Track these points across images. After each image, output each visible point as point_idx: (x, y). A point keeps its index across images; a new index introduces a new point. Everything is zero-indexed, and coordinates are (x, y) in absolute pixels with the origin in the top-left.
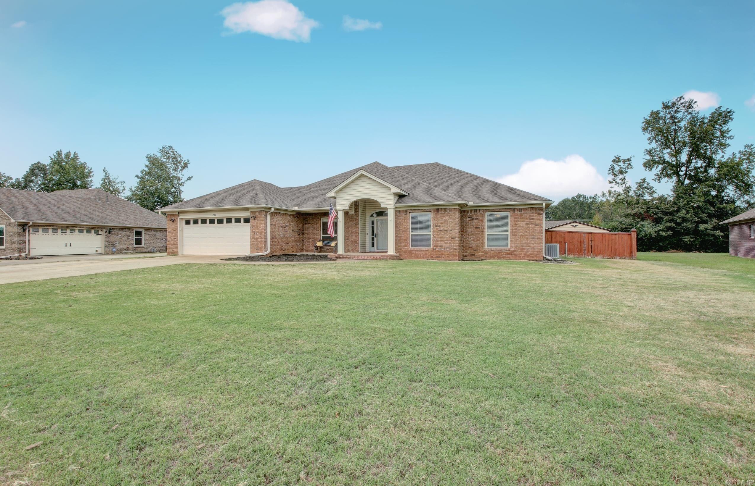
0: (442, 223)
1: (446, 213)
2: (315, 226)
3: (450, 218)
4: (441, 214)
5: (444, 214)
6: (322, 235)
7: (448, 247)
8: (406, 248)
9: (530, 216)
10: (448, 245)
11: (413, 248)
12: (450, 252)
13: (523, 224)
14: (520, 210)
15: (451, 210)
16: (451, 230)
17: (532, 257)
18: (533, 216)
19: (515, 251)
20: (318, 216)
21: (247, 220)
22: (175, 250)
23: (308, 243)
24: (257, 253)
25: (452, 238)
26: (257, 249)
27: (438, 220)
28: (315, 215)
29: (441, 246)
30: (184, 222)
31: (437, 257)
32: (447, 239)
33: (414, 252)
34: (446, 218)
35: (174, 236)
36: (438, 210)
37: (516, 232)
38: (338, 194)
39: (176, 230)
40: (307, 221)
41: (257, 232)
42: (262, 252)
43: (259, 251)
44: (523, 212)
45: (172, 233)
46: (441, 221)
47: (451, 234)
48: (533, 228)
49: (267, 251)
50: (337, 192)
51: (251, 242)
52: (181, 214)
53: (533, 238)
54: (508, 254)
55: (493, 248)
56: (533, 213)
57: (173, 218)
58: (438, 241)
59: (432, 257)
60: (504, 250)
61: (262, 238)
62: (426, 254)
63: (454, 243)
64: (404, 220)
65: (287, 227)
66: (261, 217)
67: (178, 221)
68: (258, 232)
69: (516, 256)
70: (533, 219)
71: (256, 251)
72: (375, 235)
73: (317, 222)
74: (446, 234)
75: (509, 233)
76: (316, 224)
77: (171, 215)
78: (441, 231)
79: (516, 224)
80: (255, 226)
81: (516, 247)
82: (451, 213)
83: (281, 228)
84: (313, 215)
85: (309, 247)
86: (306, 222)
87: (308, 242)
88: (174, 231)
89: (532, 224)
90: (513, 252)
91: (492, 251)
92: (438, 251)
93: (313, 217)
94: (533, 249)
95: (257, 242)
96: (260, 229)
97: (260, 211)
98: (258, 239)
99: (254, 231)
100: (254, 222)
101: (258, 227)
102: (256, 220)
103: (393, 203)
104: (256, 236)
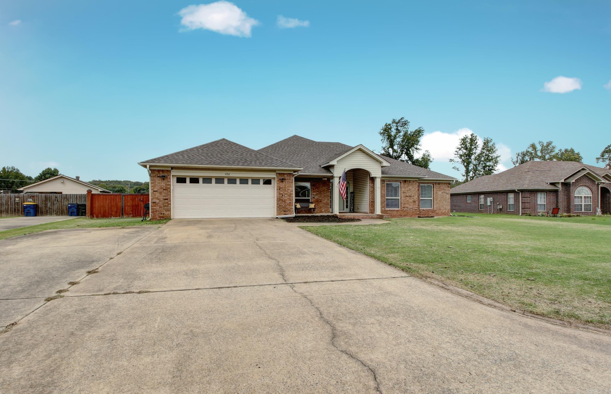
0: (407, 191)
1: (410, 183)
3: (413, 187)
4: (407, 184)
5: (409, 184)
7: (411, 208)
8: (383, 209)
9: (444, 188)
10: (411, 207)
11: (388, 209)
12: (413, 212)
13: (440, 193)
14: (439, 184)
15: (413, 181)
16: (414, 196)
17: (445, 214)
18: (445, 188)
19: (436, 210)
21: (268, 182)
22: (166, 213)
24: (286, 214)
25: (414, 202)
26: (284, 211)
27: (405, 188)
29: (407, 207)
30: (175, 180)
31: (404, 215)
32: (411, 202)
33: (389, 212)
34: (411, 187)
35: (164, 196)
36: (405, 181)
37: (437, 198)
38: (339, 163)
39: (167, 189)
41: (286, 194)
42: (291, 214)
43: (287, 213)
44: (440, 185)
45: (161, 193)
46: (407, 189)
47: (413, 198)
48: (446, 196)
50: (337, 161)
51: (278, 204)
52: (173, 170)
53: (446, 202)
54: (433, 212)
55: (424, 209)
56: (445, 186)
57: (161, 174)
58: (405, 204)
59: (401, 215)
60: (430, 210)
62: (397, 213)
63: (415, 205)
64: (382, 187)
66: (290, 179)
67: (170, 178)
68: (287, 194)
69: (437, 214)
70: (445, 190)
71: (285, 213)
74: (410, 199)
75: (432, 199)
77: (159, 171)
78: (407, 196)
79: (436, 193)
80: (282, 188)
81: (437, 208)
82: (414, 183)
88: (164, 190)
89: (445, 193)
90: (435, 211)
91: (424, 210)
92: (405, 211)
94: (445, 209)
95: (285, 204)
96: (289, 191)
97: (289, 174)
98: (287, 201)
99: (281, 192)
100: (281, 184)
101: (287, 190)
102: (284, 182)
103: (381, 174)
104: (284, 198)
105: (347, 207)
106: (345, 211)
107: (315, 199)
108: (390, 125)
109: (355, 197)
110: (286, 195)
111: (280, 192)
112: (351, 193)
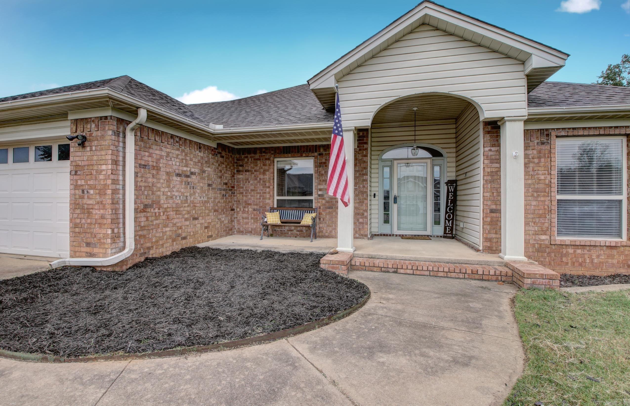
2: (262, 176)
6: (276, 198)
8: (543, 237)
11: (567, 239)
20: (267, 156)
21: (65, 152)
23: (245, 215)
24: (91, 255)
26: (88, 244)
28: (261, 153)
33: (571, 251)
40: (242, 166)
41: (93, 187)
42: (106, 255)
43: (96, 250)
49: (124, 248)
51: (71, 220)
61: (104, 208)
62: (611, 256)
64: (539, 158)
65: (194, 177)
66: (104, 137)
68: (95, 188)
71: (88, 249)
72: (395, 199)
73: (266, 168)
76: (264, 174)
80: (80, 168)
83: (175, 178)
84: (255, 153)
85: (247, 223)
86: (241, 168)
87: (244, 212)
93: (257, 156)
95: (89, 221)
96: (101, 177)
97: (101, 118)
98: (94, 212)
99: (79, 182)
100: (79, 154)
101: (94, 173)
102: (88, 149)
103: (525, 104)
104: (86, 201)
105: (437, 222)
106: (428, 233)
107: (324, 202)
108: (618, 66)
109: (458, 193)
110: (92, 192)
111: (76, 181)
112: (450, 183)
